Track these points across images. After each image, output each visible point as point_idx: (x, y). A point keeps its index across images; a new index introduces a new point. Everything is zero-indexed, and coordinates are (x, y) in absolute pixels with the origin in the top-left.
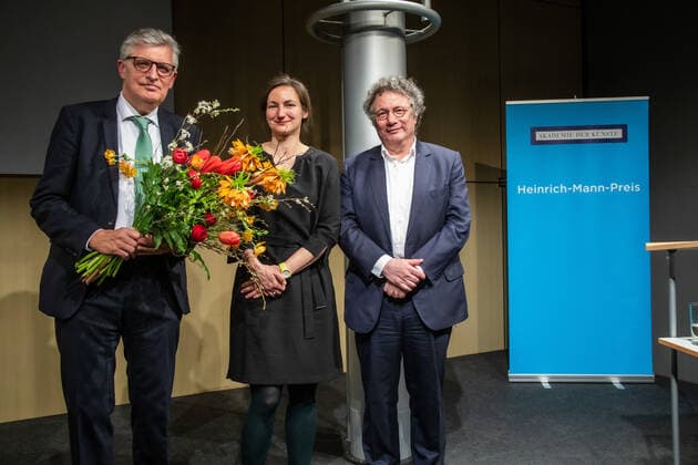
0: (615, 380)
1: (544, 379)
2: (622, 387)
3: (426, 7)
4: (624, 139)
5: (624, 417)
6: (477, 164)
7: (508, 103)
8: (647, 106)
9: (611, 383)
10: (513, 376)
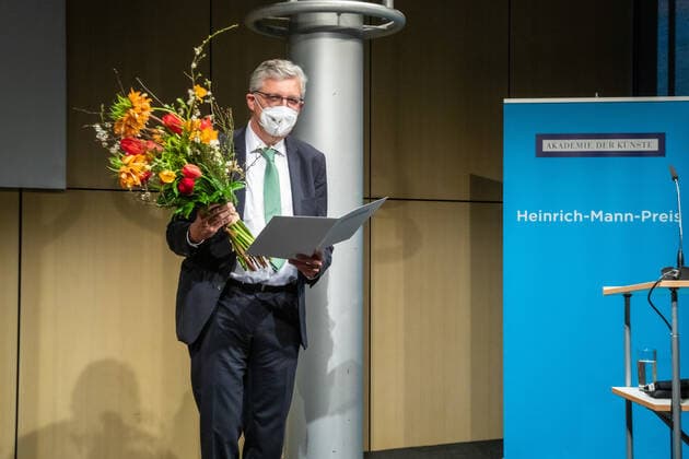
3: (387, 8)
6: (472, 176)
7: (506, 101)
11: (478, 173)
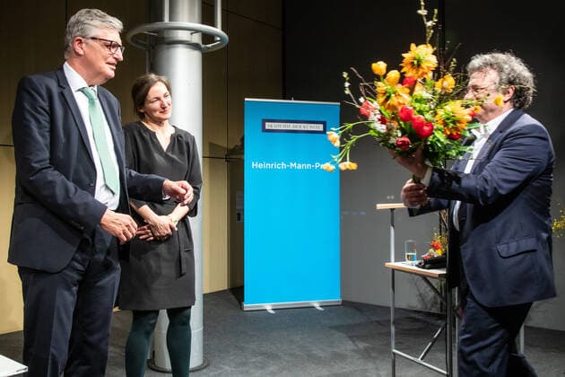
0: (317, 305)
1: (268, 307)
2: (321, 309)
3: (217, 30)
4: (324, 132)
5: (331, 328)
6: (210, 143)
7: (246, 99)
8: (339, 109)
9: (313, 307)
10: (247, 306)
11: (214, 142)
